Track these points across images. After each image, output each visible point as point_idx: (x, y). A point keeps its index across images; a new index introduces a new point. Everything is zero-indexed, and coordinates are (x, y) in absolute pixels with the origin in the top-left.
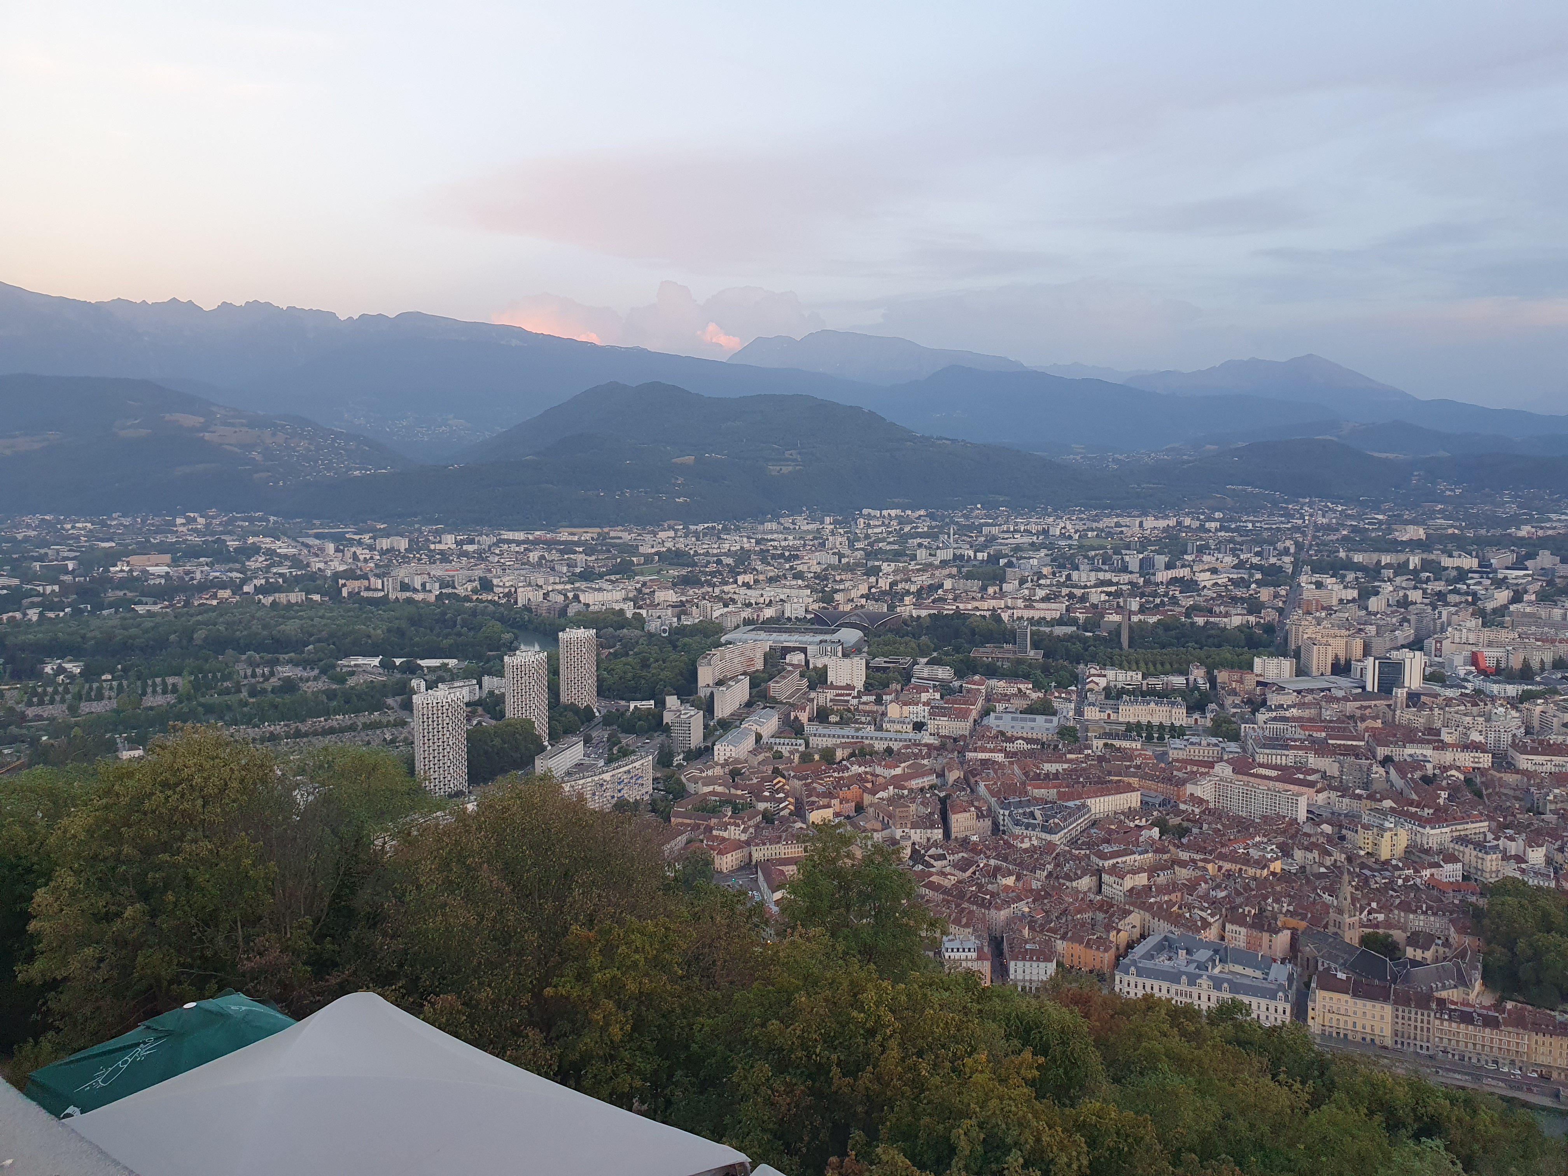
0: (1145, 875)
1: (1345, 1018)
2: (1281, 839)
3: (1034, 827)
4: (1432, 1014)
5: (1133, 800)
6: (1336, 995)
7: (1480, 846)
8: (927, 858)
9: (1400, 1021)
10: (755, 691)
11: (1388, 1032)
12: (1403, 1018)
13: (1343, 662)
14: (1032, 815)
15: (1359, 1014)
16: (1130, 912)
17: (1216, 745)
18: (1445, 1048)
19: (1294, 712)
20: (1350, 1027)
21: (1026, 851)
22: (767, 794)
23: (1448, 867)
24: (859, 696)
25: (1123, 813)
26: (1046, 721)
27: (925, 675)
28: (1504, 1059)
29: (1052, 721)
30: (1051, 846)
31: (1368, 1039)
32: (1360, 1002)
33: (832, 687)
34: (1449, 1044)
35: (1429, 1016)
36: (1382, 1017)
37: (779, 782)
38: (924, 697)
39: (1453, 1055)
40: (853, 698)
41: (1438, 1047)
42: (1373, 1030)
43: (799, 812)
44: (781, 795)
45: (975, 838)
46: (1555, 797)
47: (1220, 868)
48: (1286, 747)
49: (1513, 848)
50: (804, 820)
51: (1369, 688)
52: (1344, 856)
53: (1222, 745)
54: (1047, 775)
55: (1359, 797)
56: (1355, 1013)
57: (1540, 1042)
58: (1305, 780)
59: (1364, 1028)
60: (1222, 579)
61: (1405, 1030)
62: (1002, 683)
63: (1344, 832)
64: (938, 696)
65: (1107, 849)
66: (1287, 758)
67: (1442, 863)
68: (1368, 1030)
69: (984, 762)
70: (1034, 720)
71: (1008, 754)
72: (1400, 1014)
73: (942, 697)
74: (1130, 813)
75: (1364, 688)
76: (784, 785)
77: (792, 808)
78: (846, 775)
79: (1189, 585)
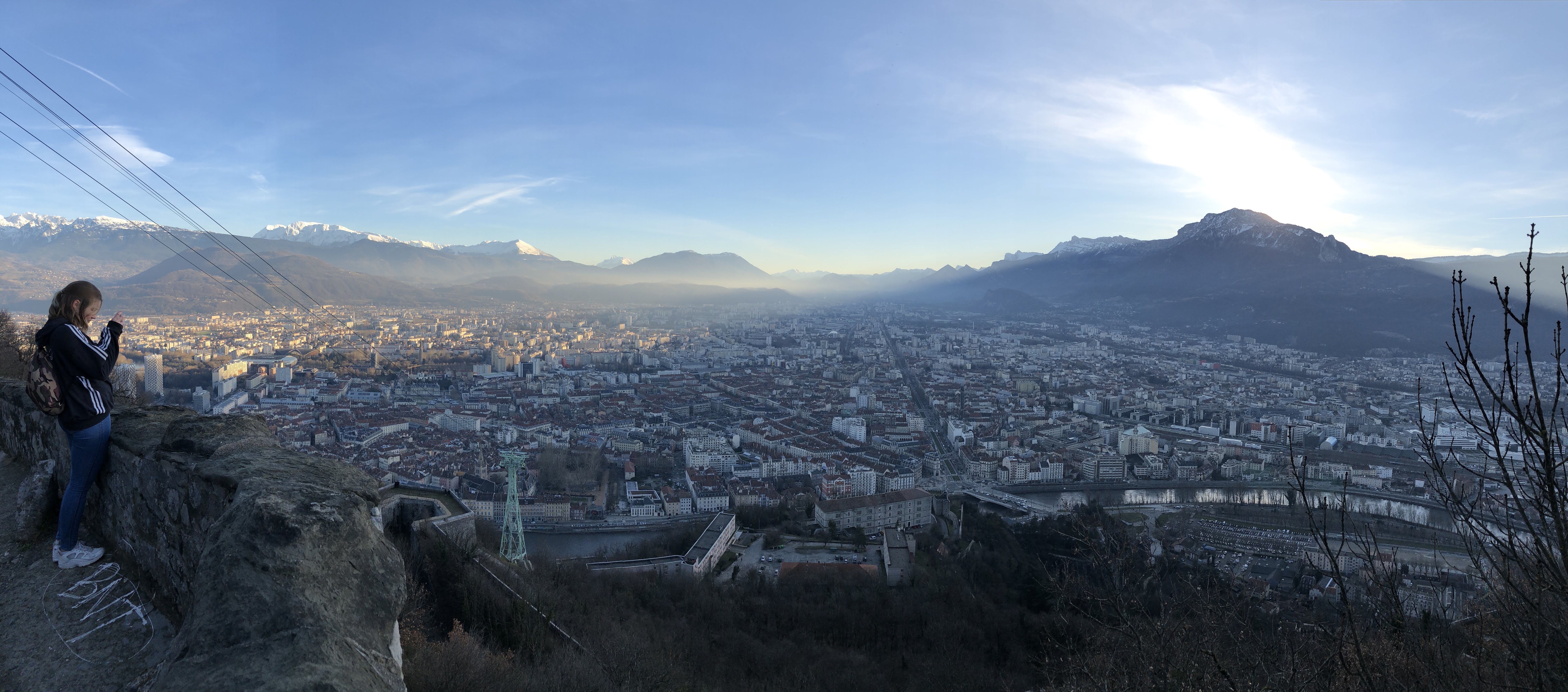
0: (400, 458)
2: (466, 440)
3: (353, 439)
5: (405, 426)
7: (544, 433)
9: (496, 508)
10: (240, 385)
13: (511, 366)
14: (354, 434)
15: (480, 508)
17: (449, 402)
19: (485, 387)
21: (348, 449)
23: (533, 443)
24: (287, 386)
25: (398, 432)
26: (374, 395)
27: (320, 376)
29: (377, 395)
30: (359, 446)
33: (275, 382)
38: (319, 385)
40: (284, 387)
45: (323, 444)
46: (578, 412)
47: (435, 453)
48: (477, 401)
49: (557, 432)
51: (519, 376)
52: (490, 444)
53: (451, 402)
54: (367, 417)
55: (503, 419)
56: (478, 507)
57: (549, 508)
58: (483, 414)
62: (358, 380)
63: (493, 434)
64: (324, 385)
65: (384, 447)
66: (477, 406)
67: (529, 442)
69: (340, 413)
70: (368, 395)
71: (352, 409)
73: (327, 385)
74: (402, 432)
75: (517, 376)
79: (455, 337)
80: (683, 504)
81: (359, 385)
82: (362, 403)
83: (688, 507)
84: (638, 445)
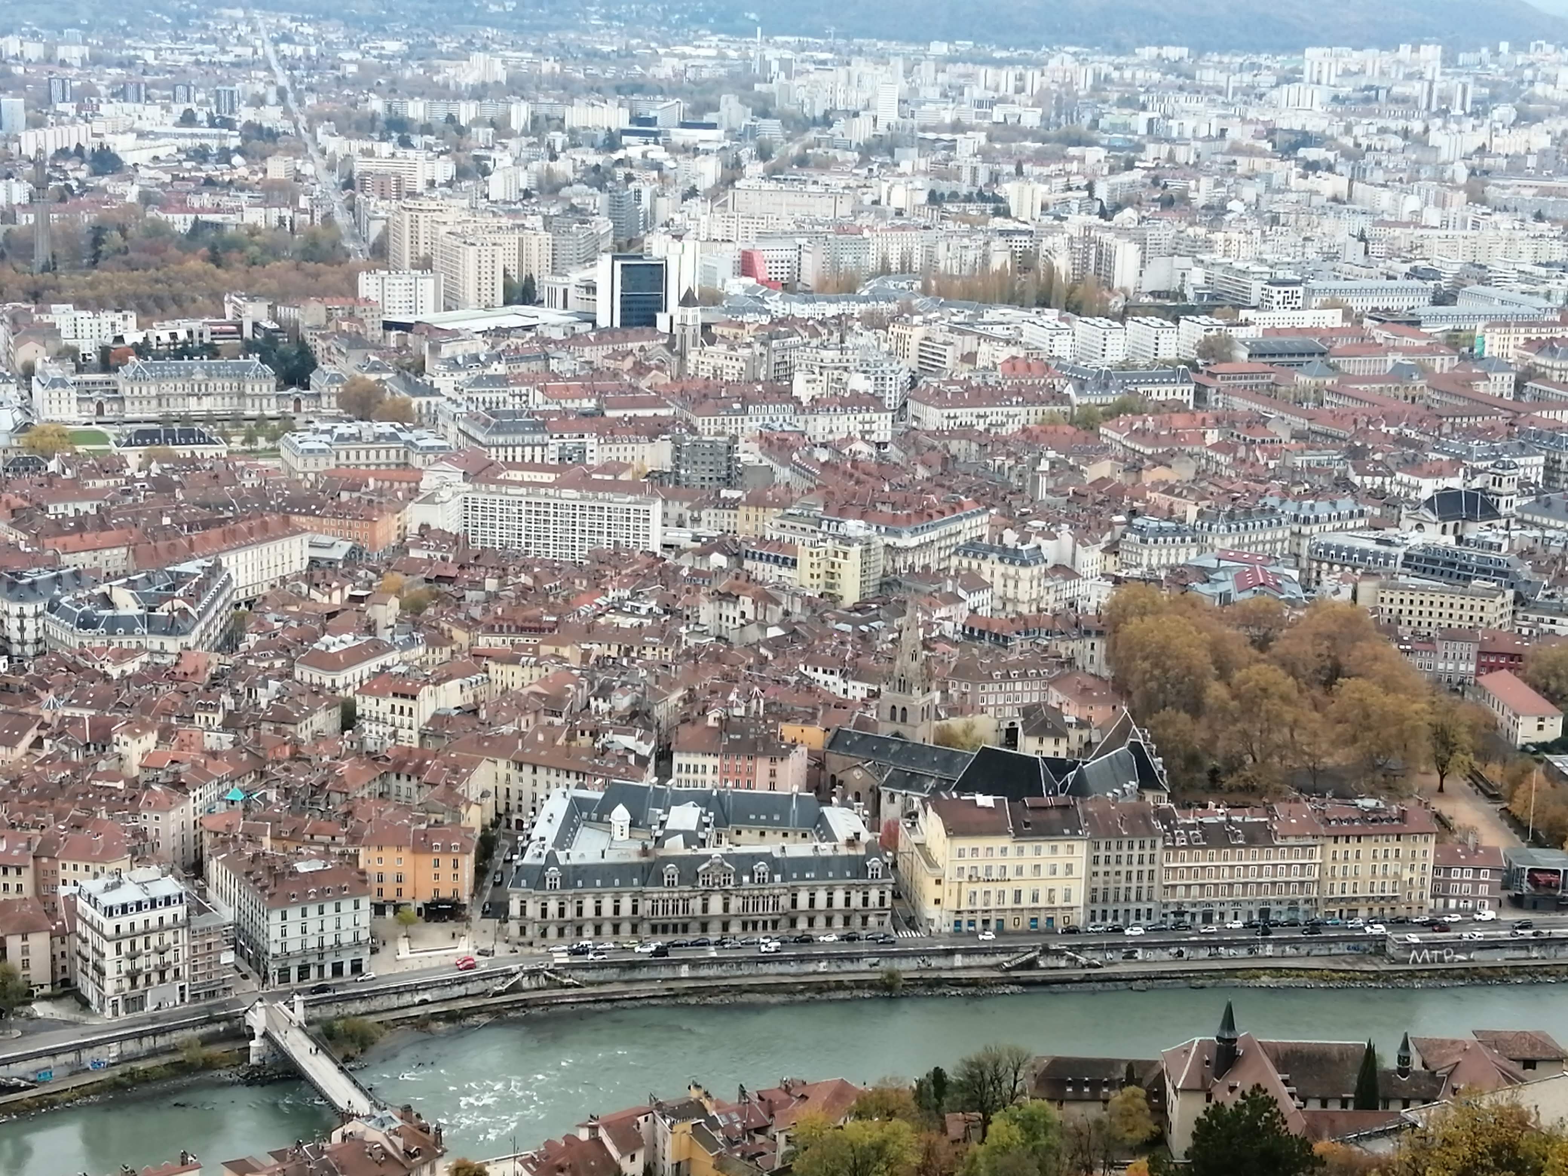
1: (1000, 886)
4: (1159, 843)
6: (982, 843)
7: (1011, 552)
9: (1101, 868)
11: (1079, 898)
12: (1107, 861)
13: (517, 281)
15: (1027, 872)
16: (474, 763)
17: (393, 437)
18: (1180, 904)
19: (502, 367)
20: (1009, 903)
23: (972, 600)
28: (1279, 902)
31: (1042, 922)
32: (1029, 848)
34: (1188, 895)
35: (1153, 847)
36: (1069, 867)
39: (1193, 916)
41: (1166, 906)
42: (1051, 900)
46: (1053, 464)
47: (586, 654)
48: (543, 427)
49: (1053, 552)
53: (404, 436)
55: (734, 504)
56: (1019, 871)
57: (1340, 856)
59: (1035, 899)
61: (1112, 886)
63: (748, 564)
65: (333, 645)
66: (545, 450)
67: (962, 593)
68: (1042, 902)
72: (1102, 853)
75: (594, 323)
84: (1499, 600)
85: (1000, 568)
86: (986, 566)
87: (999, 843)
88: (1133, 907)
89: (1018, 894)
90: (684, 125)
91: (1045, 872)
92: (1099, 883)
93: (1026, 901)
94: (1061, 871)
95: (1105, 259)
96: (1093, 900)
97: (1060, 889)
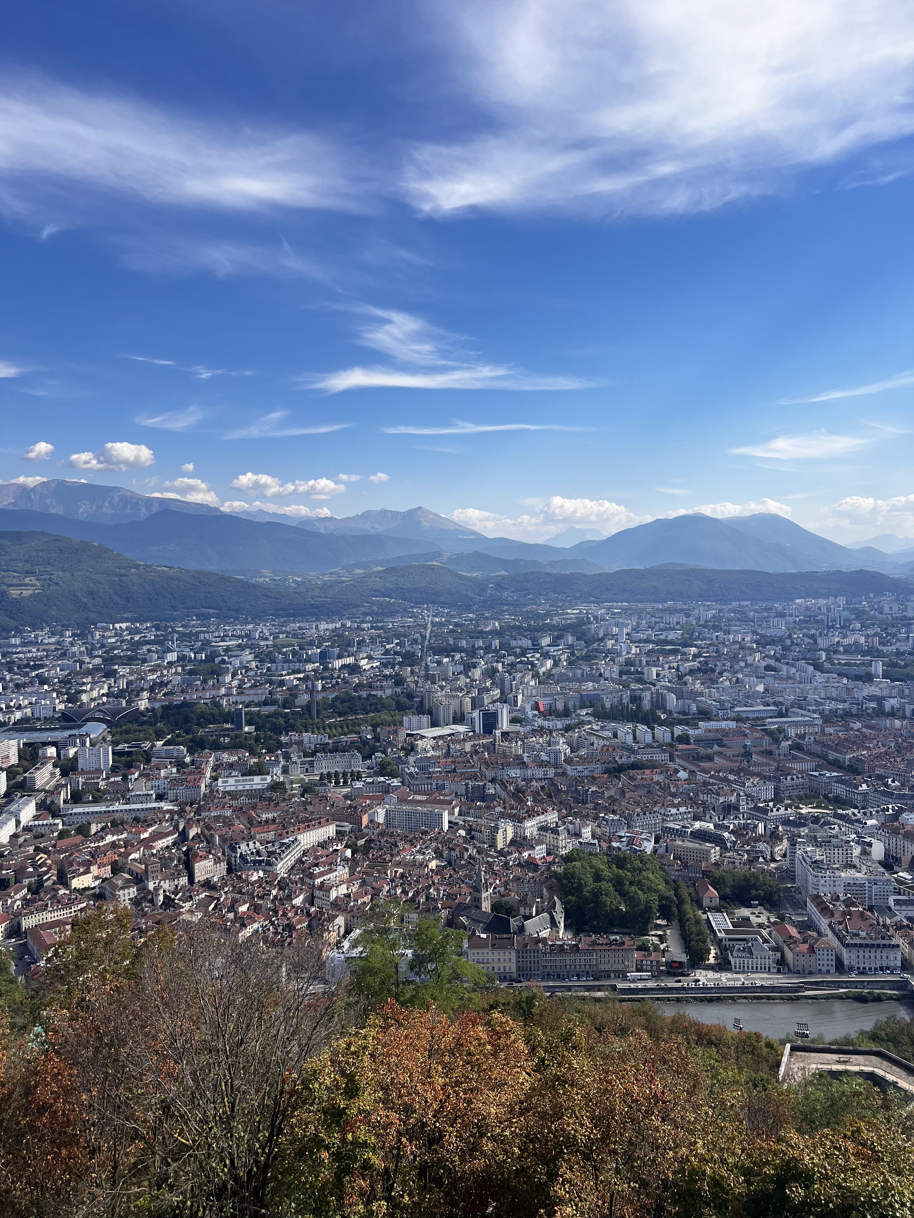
0: (344, 886)
1: (488, 965)
2: (434, 845)
3: (260, 863)
4: (540, 951)
5: (330, 830)
6: (481, 951)
7: (556, 830)
8: (176, 901)
9: (521, 960)
10: (12, 782)
11: (514, 969)
12: (523, 957)
13: (459, 715)
14: (258, 853)
15: (496, 960)
16: (337, 916)
17: (384, 782)
18: (548, 972)
19: (434, 753)
20: (490, 971)
21: (256, 882)
22: (31, 869)
23: (538, 848)
24: (108, 778)
25: (324, 842)
26: (262, 779)
27: (163, 756)
28: (582, 972)
29: (266, 779)
30: (274, 875)
31: (502, 977)
32: (496, 952)
33: (83, 772)
34: (551, 969)
35: (538, 952)
36: (510, 959)
37: (41, 858)
38: (163, 773)
39: (553, 976)
40: (103, 779)
41: (544, 972)
42: (504, 969)
43: (63, 880)
44: (44, 869)
45: (214, 879)
47: (396, 872)
48: (431, 779)
49: (574, 828)
50: (67, 885)
51: (477, 731)
52: (475, 850)
53: (388, 782)
54: (267, 821)
55: (480, 808)
56: (493, 960)
57: (602, 956)
58: (444, 800)
59: (499, 969)
60: (376, 664)
61: (524, 965)
62: (225, 755)
63: (473, 833)
64: (174, 770)
65: (317, 871)
66: (433, 787)
67: (534, 846)
68: (502, 970)
69: (217, 818)
70: (253, 780)
71: (235, 809)
72: (521, 954)
73: (178, 770)
74: (329, 841)
75: (474, 731)
76: (46, 860)
77: (55, 878)
78: (101, 844)
79: (354, 669)
80: (821, 957)
81: (231, 766)
82: (246, 796)
83: (830, 962)
84: (713, 851)
85: (552, 836)
86: (547, 834)
87: (485, 951)
88: (529, 973)
89: (493, 967)
90: (548, 645)
91: (502, 960)
92: (520, 964)
93: (496, 970)
94: (507, 960)
95: (664, 699)
96: (519, 970)
97: (507, 966)
